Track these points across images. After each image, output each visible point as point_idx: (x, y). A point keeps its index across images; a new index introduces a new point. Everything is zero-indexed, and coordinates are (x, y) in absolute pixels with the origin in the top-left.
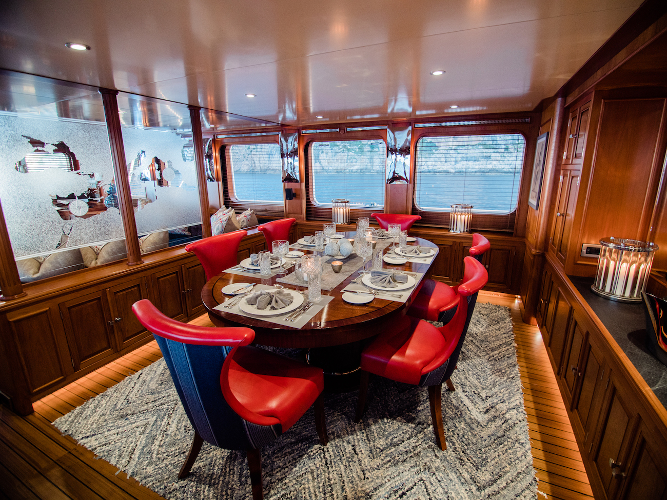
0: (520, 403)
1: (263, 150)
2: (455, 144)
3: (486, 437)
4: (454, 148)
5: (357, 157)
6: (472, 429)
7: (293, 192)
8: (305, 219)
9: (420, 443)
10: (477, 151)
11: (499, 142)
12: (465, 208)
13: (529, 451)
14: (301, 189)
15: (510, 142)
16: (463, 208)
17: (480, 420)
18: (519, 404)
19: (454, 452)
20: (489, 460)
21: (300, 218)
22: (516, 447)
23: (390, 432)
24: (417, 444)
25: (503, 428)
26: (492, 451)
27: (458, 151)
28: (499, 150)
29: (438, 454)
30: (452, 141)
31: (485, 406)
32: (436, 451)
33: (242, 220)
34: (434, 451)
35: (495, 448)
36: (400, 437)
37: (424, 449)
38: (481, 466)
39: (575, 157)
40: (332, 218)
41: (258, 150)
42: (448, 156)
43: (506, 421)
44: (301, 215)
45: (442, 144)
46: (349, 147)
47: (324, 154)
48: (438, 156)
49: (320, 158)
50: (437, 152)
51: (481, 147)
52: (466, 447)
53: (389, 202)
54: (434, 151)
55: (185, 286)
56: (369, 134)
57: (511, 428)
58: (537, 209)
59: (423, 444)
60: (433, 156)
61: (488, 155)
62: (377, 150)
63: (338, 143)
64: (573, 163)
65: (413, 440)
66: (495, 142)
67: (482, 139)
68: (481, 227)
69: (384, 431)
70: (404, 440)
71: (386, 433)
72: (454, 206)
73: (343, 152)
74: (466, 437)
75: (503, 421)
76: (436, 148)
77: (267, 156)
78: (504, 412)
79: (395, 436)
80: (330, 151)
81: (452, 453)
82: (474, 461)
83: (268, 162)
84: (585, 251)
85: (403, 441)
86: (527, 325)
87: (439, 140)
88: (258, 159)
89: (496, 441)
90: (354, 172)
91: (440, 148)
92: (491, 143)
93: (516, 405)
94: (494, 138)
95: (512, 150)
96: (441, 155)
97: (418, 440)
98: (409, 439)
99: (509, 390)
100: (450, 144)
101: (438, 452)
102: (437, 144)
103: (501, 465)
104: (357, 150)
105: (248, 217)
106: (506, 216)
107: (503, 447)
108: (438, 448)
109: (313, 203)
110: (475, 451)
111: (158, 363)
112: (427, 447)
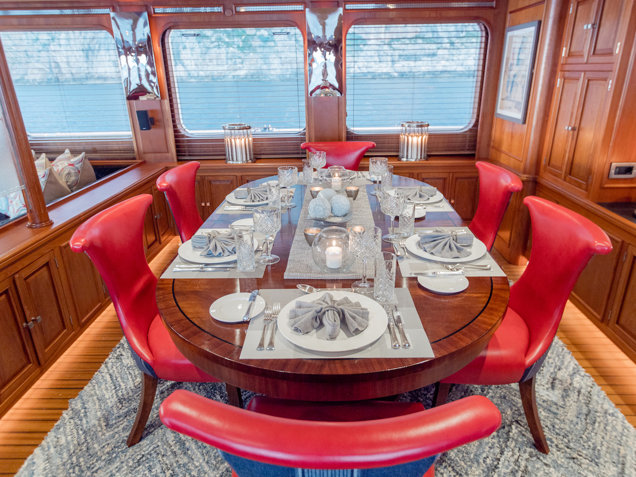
0: (576, 365)
1: (72, 42)
2: (388, 36)
3: (575, 420)
4: (387, 41)
5: (242, 56)
6: (555, 414)
7: (150, 116)
8: (175, 160)
9: (518, 454)
10: (417, 47)
11: (441, 34)
12: (421, 126)
13: (626, 421)
14: (162, 111)
15: (454, 34)
16: (417, 126)
17: (554, 399)
18: (575, 367)
19: (559, 451)
20: (599, 448)
21: (167, 158)
22: (610, 421)
23: (476, 453)
24: (516, 457)
25: (583, 401)
26: (593, 434)
27: (393, 46)
28: (444, 45)
29: (545, 461)
30: (383, 31)
31: (547, 380)
32: (541, 458)
33: (66, 172)
34: (538, 458)
35: (593, 429)
36: (491, 455)
37: (527, 460)
38: (597, 459)
39: (594, 54)
40: (225, 155)
41: (63, 42)
42: (381, 53)
43: (579, 392)
44: (167, 155)
45: (372, 36)
46: (227, 40)
47: (188, 51)
48: (369, 53)
49: (182, 57)
50: (365, 48)
51: (420, 41)
52: (566, 440)
53: (312, 124)
54: (361, 46)
56: (275, 17)
57: (589, 399)
58: (524, 122)
59: (521, 455)
60: (362, 54)
61: (431, 52)
63: (208, 32)
64: (590, 62)
65: (508, 454)
66: (435, 35)
69: (467, 453)
70: (498, 457)
71: (472, 456)
73: (219, 47)
74: (557, 427)
75: (577, 394)
76: (364, 42)
77: (82, 53)
78: (569, 381)
79: (484, 455)
80: (197, 46)
81: (558, 453)
82: (587, 455)
83: (85, 65)
84: (613, 171)
85: (499, 460)
86: (516, 266)
88: (64, 60)
89: (588, 421)
91: (369, 42)
92: (430, 35)
94: (434, 29)
95: (458, 45)
97: (513, 450)
98: (502, 453)
99: (555, 352)
101: (544, 458)
103: (614, 450)
104: (241, 44)
105: (77, 166)
106: (463, 135)
107: (599, 426)
108: (541, 453)
109: (183, 132)
110: (577, 441)
112: (528, 457)
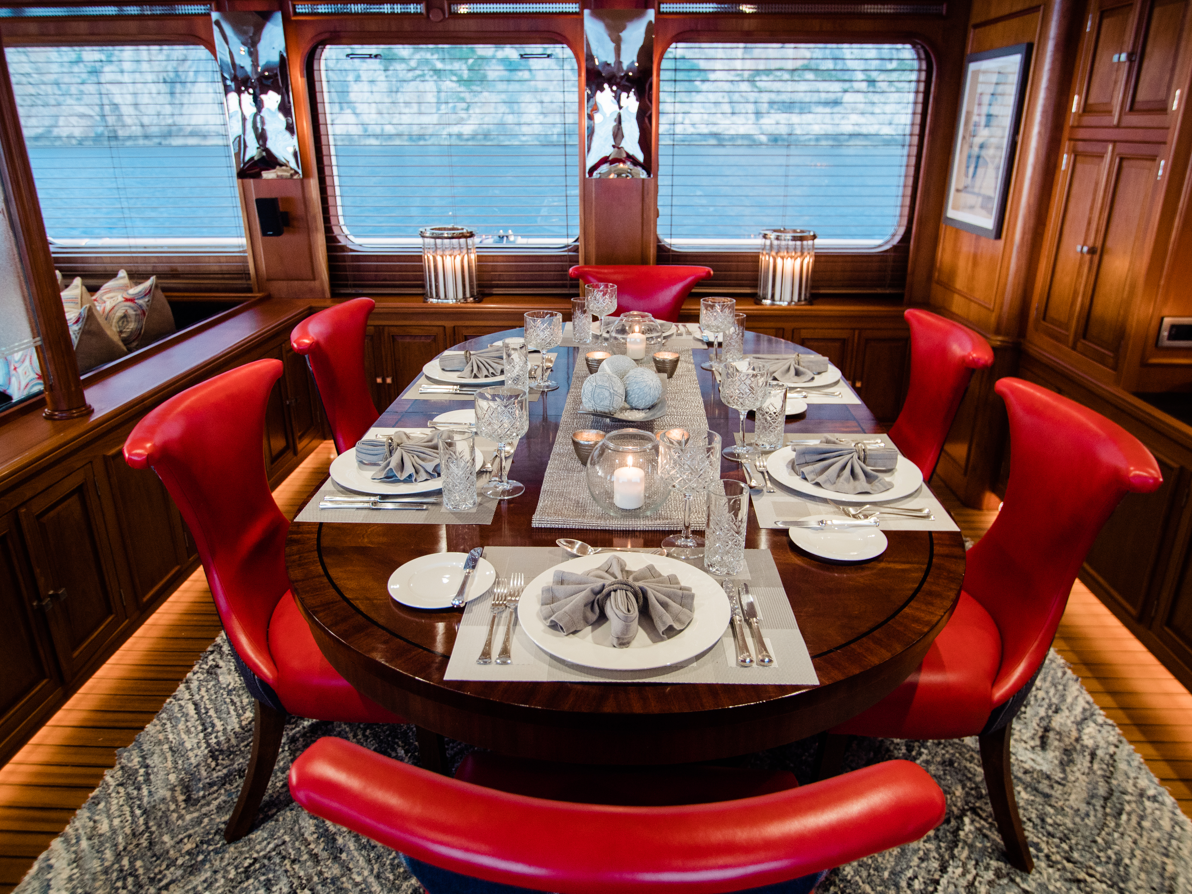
0: (1088, 703)
1: (145, 66)
2: (749, 65)
3: (1083, 807)
4: (746, 74)
5: (468, 96)
6: (1047, 796)
7: (281, 209)
8: (328, 294)
9: (974, 872)
10: (802, 86)
11: (850, 64)
12: (802, 239)
13: (1178, 811)
14: (305, 201)
15: (874, 64)
16: (795, 239)
17: (1045, 768)
18: (1087, 706)
19: (1051, 867)
20: (1127, 861)
21: (311, 291)
22: (1149, 811)
23: (893, 868)
24: (970, 877)
25: (1099, 772)
26: (1116, 835)
27: (758, 84)
28: (856, 85)
29: (1024, 886)
30: (740, 56)
31: (1033, 732)
32: (1018, 880)
33: (120, 313)
34: (1012, 880)
35: (1118, 825)
36: (923, 873)
37: (990, 883)
38: (1123, 882)
39: (1131, 109)
40: (423, 286)
41: (127, 66)
42: (736, 97)
43: (1093, 755)
44: (312, 284)
45: (718, 65)
46: (439, 65)
47: (365, 87)
48: (712, 97)
49: (352, 97)
50: (705, 86)
51: (810, 76)
52: (1065, 846)
53: (592, 229)
54: (697, 83)
55: (41, 582)
57: (1111, 769)
58: (998, 235)
59: (980, 873)
60: (698, 97)
61: (832, 97)
62: (526, 75)
63: (403, 50)
64: (1123, 124)
65: (954, 871)
66: (840, 65)
67: (807, 54)
68: (830, 287)
69: (876, 869)
70: (936, 876)
71: (886, 874)
72: (773, 236)
73: (422, 78)
74: (1049, 821)
75: (1088, 758)
76: (702, 76)
77: (164, 88)
78: (1074, 734)
79: (910, 873)
80: (381, 76)
81: (1051, 870)
82: (1103, 875)
83: (168, 109)
84: (1165, 334)
85: (937, 882)
86: (976, 512)
87: (711, 53)
88: (129, 99)
89: (1108, 810)
90: (468, 140)
91: (712, 76)
92: (830, 65)
93: (1084, 710)
94: (838, 53)
95: (884, 86)
96: (718, 97)
97: (964, 865)
98: (943, 869)
99: (1049, 679)
100: (738, 65)
101: (1024, 880)
102: (703, 65)
103: (1155, 865)
104: (466, 75)
106: (882, 257)
107: (1129, 820)
108: (1018, 871)
109: (343, 242)
110: (1087, 848)
111: (36, 884)
112: (993, 877)
